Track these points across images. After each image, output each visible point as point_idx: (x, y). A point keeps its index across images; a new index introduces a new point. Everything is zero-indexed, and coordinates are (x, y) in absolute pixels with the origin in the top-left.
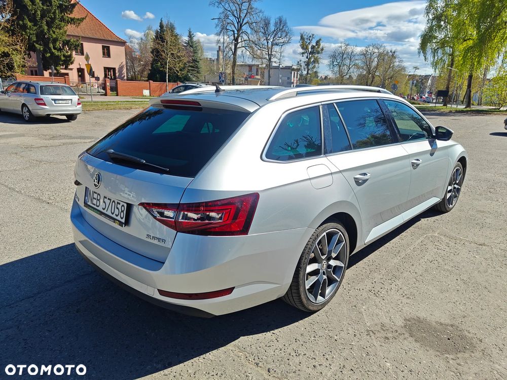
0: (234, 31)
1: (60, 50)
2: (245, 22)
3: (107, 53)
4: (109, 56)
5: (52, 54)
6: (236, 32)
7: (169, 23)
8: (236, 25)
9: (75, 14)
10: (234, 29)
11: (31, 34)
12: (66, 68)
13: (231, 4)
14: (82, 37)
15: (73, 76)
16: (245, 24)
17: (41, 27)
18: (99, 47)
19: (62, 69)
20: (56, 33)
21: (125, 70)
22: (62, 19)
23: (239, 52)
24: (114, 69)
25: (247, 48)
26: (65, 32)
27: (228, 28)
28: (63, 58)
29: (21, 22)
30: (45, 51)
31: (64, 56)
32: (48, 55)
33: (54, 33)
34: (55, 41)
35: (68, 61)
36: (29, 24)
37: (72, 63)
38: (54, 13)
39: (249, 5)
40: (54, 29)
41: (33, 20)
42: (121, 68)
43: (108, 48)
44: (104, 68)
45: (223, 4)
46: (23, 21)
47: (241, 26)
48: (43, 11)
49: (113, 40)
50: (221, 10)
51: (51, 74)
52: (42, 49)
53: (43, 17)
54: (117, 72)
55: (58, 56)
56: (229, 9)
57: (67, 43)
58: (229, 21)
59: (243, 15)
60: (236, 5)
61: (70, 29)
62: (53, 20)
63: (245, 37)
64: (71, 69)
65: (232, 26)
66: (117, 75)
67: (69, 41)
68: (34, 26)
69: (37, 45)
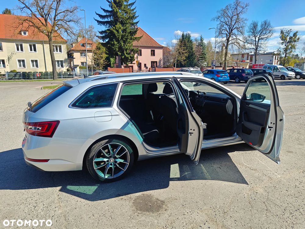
1: (129, 54)
2: (234, 28)
3: (153, 54)
4: (154, 55)
5: (125, 56)
6: (228, 35)
7: (188, 34)
8: (228, 30)
9: (137, 35)
10: (227, 33)
11: (116, 48)
12: (131, 63)
13: (226, 18)
14: (140, 46)
15: (136, 67)
17: (121, 43)
18: (149, 51)
19: (129, 64)
20: (127, 46)
21: (162, 62)
22: (131, 39)
23: (230, 47)
24: (156, 62)
25: (235, 43)
26: (132, 45)
27: (223, 32)
28: (130, 58)
29: (112, 42)
30: (122, 55)
32: (123, 57)
34: (126, 50)
35: (132, 60)
36: (116, 43)
37: (134, 60)
38: (128, 36)
39: (238, 17)
40: (127, 44)
41: (118, 41)
42: (160, 61)
43: (154, 51)
44: (152, 62)
45: (220, 19)
46: (113, 42)
47: (232, 30)
48: (122, 35)
49: (157, 46)
50: (219, 22)
51: (125, 67)
52: (120, 54)
53: (122, 38)
54: (158, 63)
55: (128, 58)
56: (224, 21)
57: (132, 50)
58: (223, 28)
59: (233, 23)
60: (229, 18)
61: (135, 43)
62: (126, 39)
63: (235, 37)
64: (135, 64)
65: (226, 31)
66: (158, 65)
67: (133, 49)
68: (118, 43)
69: (119, 53)
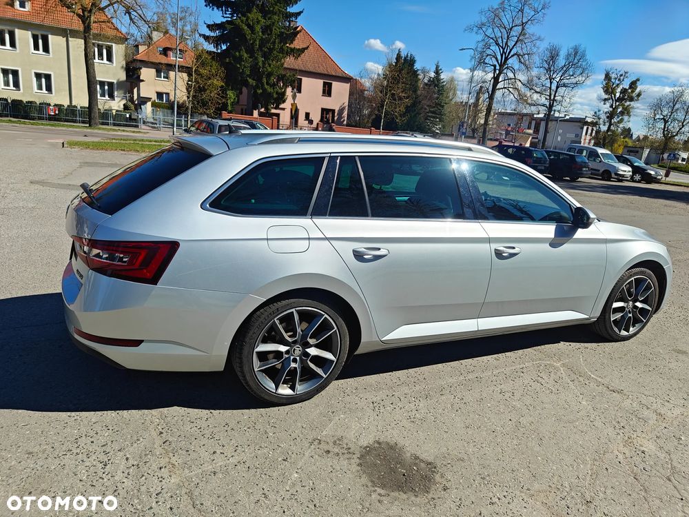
0: (495, 66)
1: (273, 85)
2: (512, 53)
3: (327, 91)
4: (329, 95)
5: (265, 90)
6: (498, 67)
7: (409, 55)
8: (499, 58)
9: (298, 43)
10: (496, 63)
11: (245, 67)
12: (277, 108)
13: (496, 30)
14: (300, 71)
15: (285, 117)
16: (512, 56)
17: (256, 58)
18: (319, 83)
19: (272, 108)
20: (272, 66)
21: (345, 113)
22: (281, 50)
23: (498, 94)
24: (333, 111)
25: (510, 89)
26: (283, 64)
27: (487, 61)
28: (275, 96)
29: (237, 53)
30: (257, 87)
31: (277, 93)
32: (260, 91)
33: (270, 65)
34: (269, 75)
35: (281, 98)
36: (245, 55)
37: (284, 102)
38: (274, 43)
39: (523, 29)
40: (271, 62)
41: (251, 51)
42: (341, 111)
43: (330, 85)
44: (323, 110)
45: (484, 29)
46: (240, 52)
47: (506, 59)
48: (262, 40)
49: (337, 75)
50: (480, 37)
51: (261, 114)
52: (254, 84)
53: (260, 47)
54: (336, 114)
55: (270, 95)
56: (492, 36)
57: (281, 78)
58: (489, 52)
59: (511, 44)
60: (503, 30)
61: (289, 62)
62: (271, 50)
63: (511, 75)
64: (284, 109)
65: (494, 59)
66: (336, 118)
67: (285, 75)
68: (250, 57)
69: (250, 80)
